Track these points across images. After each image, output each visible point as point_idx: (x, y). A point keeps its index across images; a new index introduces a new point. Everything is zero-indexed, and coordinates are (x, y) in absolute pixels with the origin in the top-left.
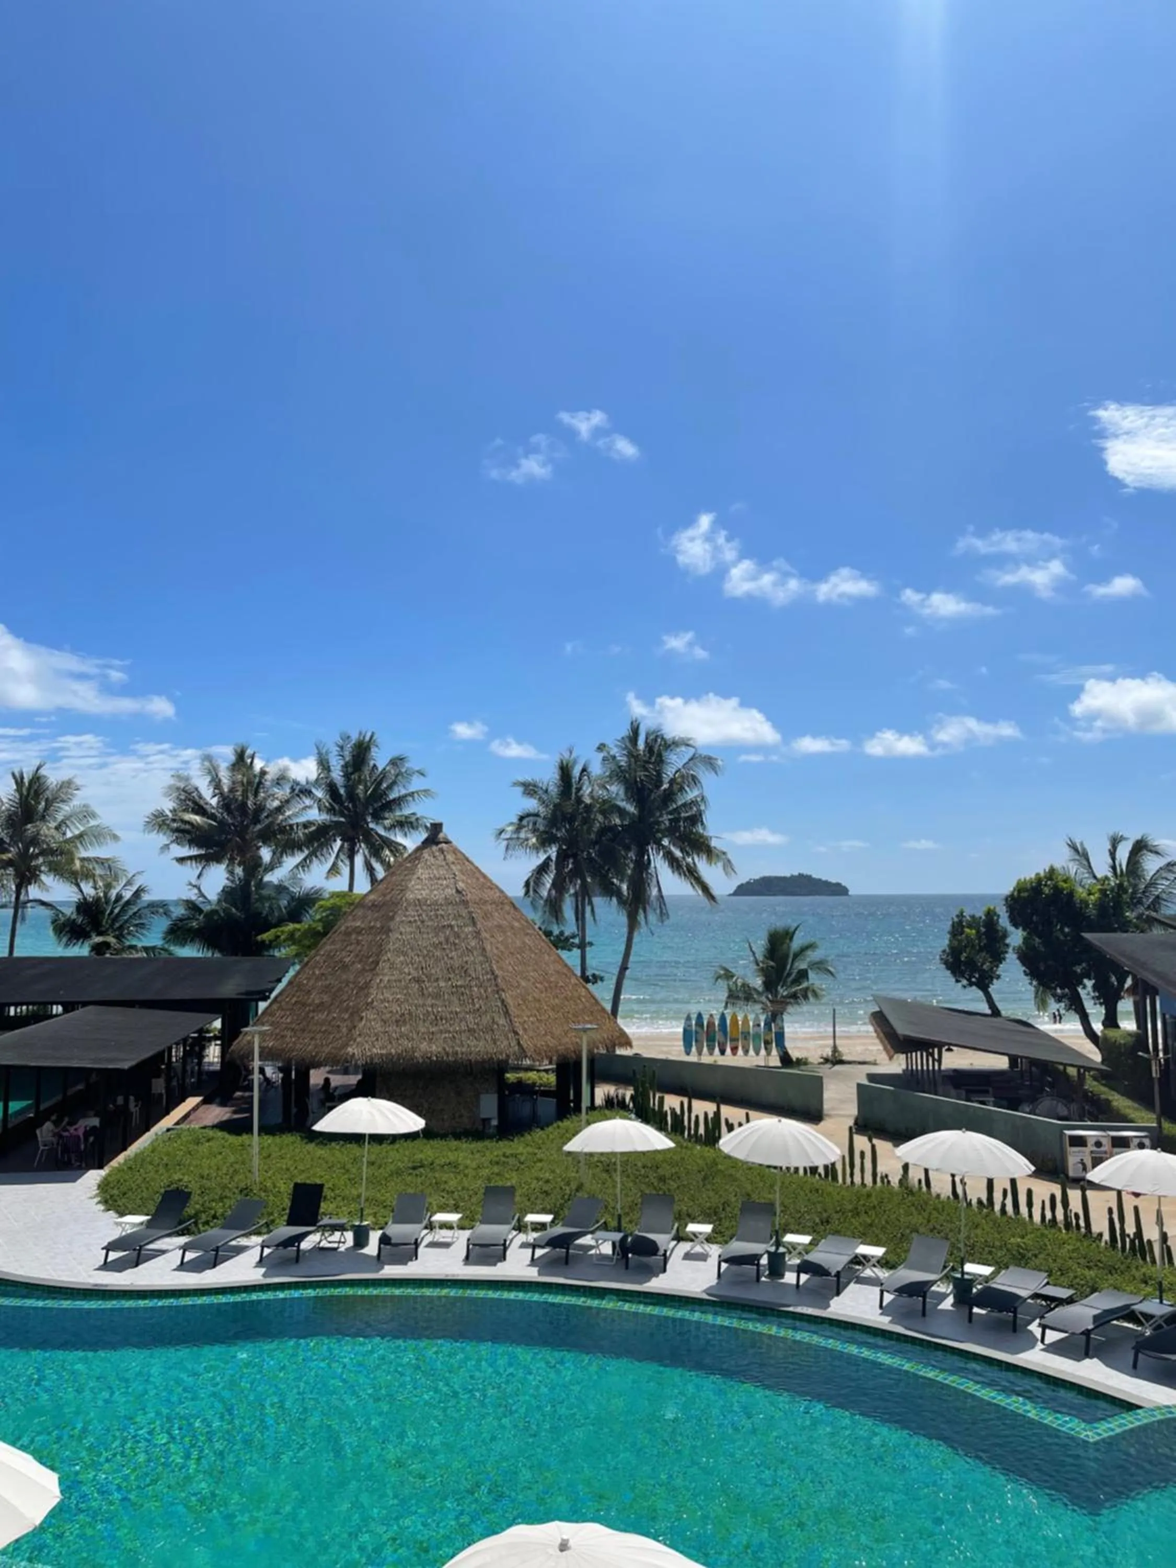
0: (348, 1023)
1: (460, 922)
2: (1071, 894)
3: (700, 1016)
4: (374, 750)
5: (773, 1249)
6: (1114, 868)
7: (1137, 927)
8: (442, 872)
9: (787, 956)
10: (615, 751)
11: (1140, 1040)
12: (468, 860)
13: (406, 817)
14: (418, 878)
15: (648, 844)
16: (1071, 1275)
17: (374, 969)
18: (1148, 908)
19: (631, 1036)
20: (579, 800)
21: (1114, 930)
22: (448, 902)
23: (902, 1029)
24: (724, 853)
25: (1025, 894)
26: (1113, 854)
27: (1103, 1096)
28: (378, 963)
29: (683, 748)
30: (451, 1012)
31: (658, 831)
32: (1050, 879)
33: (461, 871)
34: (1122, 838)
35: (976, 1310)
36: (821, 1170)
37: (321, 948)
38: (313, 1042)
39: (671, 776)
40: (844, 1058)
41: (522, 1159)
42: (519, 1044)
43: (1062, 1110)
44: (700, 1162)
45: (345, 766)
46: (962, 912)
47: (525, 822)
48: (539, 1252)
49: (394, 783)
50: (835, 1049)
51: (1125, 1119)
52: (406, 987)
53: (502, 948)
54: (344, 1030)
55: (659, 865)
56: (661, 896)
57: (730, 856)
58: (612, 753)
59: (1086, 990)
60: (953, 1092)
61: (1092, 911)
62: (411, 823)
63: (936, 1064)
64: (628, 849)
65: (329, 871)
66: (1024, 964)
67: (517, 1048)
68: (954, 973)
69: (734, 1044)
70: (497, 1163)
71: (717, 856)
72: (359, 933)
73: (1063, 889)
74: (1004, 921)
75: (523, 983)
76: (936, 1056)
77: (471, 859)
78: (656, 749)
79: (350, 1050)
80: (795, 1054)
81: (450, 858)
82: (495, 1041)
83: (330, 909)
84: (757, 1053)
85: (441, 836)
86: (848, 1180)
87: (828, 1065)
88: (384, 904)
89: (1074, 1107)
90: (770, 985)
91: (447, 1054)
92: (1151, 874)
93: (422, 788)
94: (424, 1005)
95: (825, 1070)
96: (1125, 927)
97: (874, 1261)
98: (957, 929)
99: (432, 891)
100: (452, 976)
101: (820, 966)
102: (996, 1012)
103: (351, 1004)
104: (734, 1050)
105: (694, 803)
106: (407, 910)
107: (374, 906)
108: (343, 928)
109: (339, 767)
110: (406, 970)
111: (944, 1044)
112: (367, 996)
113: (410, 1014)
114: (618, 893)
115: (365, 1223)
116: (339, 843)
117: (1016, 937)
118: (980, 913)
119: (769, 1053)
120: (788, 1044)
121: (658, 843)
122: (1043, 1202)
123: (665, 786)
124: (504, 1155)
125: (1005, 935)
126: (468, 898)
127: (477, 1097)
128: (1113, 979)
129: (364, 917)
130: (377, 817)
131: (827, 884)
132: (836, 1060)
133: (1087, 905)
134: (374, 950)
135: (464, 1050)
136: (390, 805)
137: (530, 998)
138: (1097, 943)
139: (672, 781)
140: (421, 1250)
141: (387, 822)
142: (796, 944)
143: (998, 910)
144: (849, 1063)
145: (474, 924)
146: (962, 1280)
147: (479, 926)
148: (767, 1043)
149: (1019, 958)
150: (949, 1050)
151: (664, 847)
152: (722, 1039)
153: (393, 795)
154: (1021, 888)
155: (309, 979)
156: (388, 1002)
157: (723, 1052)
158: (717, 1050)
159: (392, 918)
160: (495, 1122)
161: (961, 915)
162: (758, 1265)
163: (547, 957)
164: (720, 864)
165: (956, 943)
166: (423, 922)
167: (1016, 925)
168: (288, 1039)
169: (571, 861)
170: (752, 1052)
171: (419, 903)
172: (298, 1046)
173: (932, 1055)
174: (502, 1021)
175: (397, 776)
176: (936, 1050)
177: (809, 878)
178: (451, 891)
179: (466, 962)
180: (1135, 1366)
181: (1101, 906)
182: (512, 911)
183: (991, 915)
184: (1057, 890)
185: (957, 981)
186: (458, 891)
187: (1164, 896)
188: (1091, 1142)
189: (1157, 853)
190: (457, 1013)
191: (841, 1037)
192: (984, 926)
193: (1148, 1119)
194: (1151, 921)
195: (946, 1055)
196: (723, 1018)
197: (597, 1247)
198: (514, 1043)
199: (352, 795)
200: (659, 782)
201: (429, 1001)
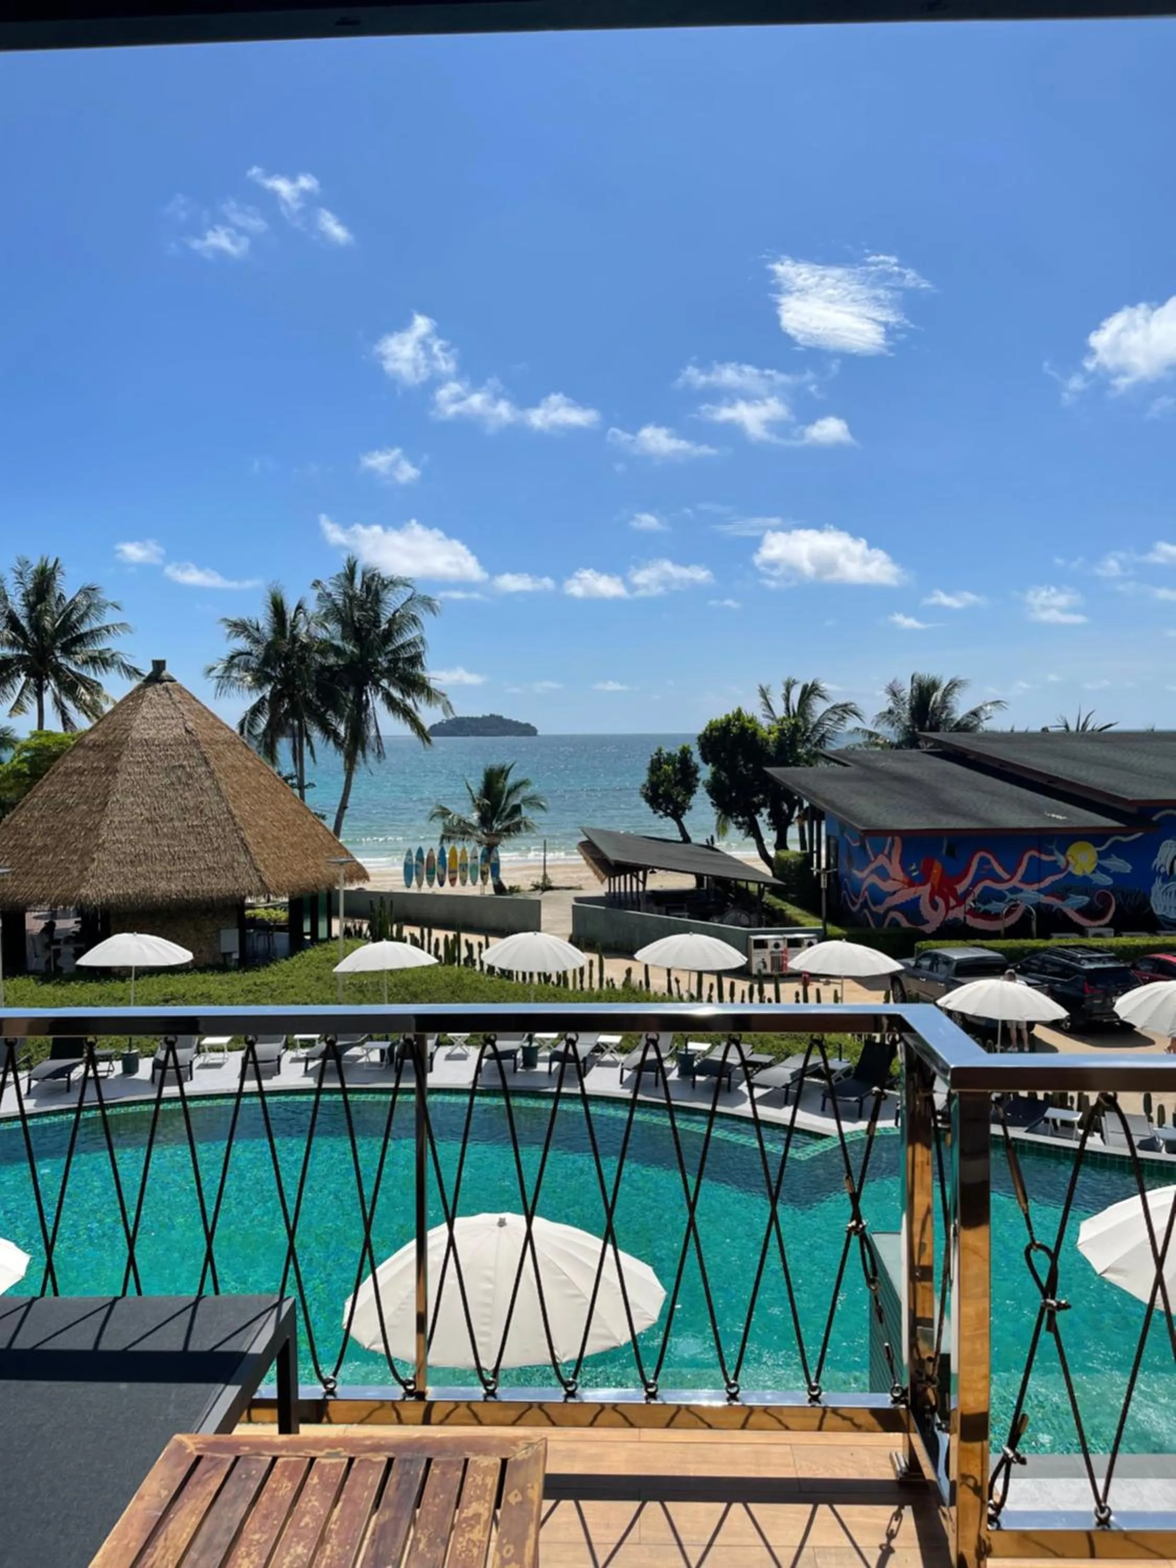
0: (79, 865)
1: (193, 762)
2: (755, 733)
3: (420, 851)
4: (59, 577)
5: (527, 1044)
6: (788, 709)
7: (807, 762)
8: (171, 712)
9: (502, 792)
10: (330, 589)
11: (807, 860)
12: (194, 698)
13: (100, 652)
14: (143, 717)
15: (367, 684)
16: (770, 1045)
17: (103, 810)
18: (815, 745)
19: (368, 870)
20: (294, 638)
21: (789, 765)
22: (178, 742)
23: (613, 855)
24: (444, 695)
25: (715, 734)
26: (787, 699)
27: (777, 907)
28: (106, 804)
29: (401, 588)
30: (189, 852)
31: (377, 671)
32: (738, 720)
33: (189, 710)
34: (795, 682)
35: (698, 1078)
36: (554, 979)
37: (38, 790)
38: (39, 885)
39: (390, 616)
40: (553, 884)
41: (274, 986)
42: (261, 880)
43: (744, 919)
44: (447, 978)
45: (26, 595)
46: (660, 750)
47: (236, 661)
48: (311, 1065)
49: (86, 614)
50: (545, 876)
51: (797, 924)
52: (140, 829)
53: (238, 788)
54: (76, 873)
55: (377, 704)
56: (378, 737)
57: (449, 698)
58: (328, 590)
59: (763, 819)
60: (655, 908)
61: (772, 749)
62: (106, 659)
63: (641, 885)
64: (347, 689)
65: (12, 709)
66: (712, 796)
67: (259, 884)
68: (652, 806)
69: (452, 875)
70: (250, 991)
71: (436, 697)
72: (81, 774)
73: (748, 729)
74: (696, 758)
75: (262, 822)
76: (641, 878)
77: (197, 697)
78: (373, 588)
79: (82, 891)
80: (507, 884)
81: (177, 697)
82: (236, 879)
83: (35, 749)
84: (474, 883)
85: (164, 674)
86: (578, 986)
87: (539, 892)
88: (107, 744)
89: (754, 917)
90: (485, 821)
91: (188, 892)
92: (819, 715)
93: (119, 622)
94: (159, 845)
95: (536, 896)
96: (797, 761)
97: (611, 1047)
98: (656, 766)
99: (158, 731)
100: (187, 816)
101: (533, 802)
102: (687, 839)
103: (80, 846)
104: (453, 881)
105: (412, 644)
106: (133, 750)
107: (95, 746)
108: (61, 769)
109: (19, 596)
110: (138, 811)
111: (649, 867)
112: (98, 836)
113: (145, 854)
114: (336, 735)
115: (134, 1051)
116: (23, 678)
117: (705, 772)
118: (676, 751)
119: (485, 882)
120: (502, 875)
121: (376, 684)
122: (743, 992)
123: (384, 626)
124: (255, 984)
125: (696, 770)
126: (200, 737)
127: (218, 932)
128: (785, 807)
129: (85, 758)
130: (67, 650)
131: (517, 725)
132: (546, 887)
133: (768, 743)
134: (100, 791)
135: (205, 888)
136: (80, 639)
137: (270, 836)
138: (776, 776)
139: (391, 622)
140: (195, 1072)
141: (79, 658)
142: (511, 781)
143: (692, 749)
144: (557, 888)
145: (207, 764)
146: (686, 1056)
147: (212, 765)
148: (484, 874)
149: (708, 791)
150: (653, 872)
151: (383, 688)
152: (441, 872)
153: (84, 629)
154: (712, 728)
155: (27, 822)
156: (121, 843)
157: (442, 884)
158: (436, 882)
159: (118, 758)
160: (236, 956)
161: (659, 753)
162: (515, 1059)
163: (282, 796)
164: (439, 706)
165: (655, 778)
166: (152, 762)
167: (706, 761)
168: (9, 884)
169: (287, 700)
170: (469, 882)
171: (146, 743)
172: (22, 890)
173: (637, 877)
174: (242, 859)
175: (89, 607)
176: (641, 873)
177: (500, 718)
178: (180, 731)
179: (202, 802)
180: (823, 1109)
181: (780, 743)
182: (244, 750)
183: (685, 752)
184: (743, 729)
185: (655, 812)
186: (187, 731)
187: (829, 735)
188: (771, 944)
189: (823, 697)
190: (195, 852)
191: (551, 867)
192: (680, 762)
193: (815, 923)
194: (816, 756)
195: (649, 876)
196: (442, 852)
197: (367, 1055)
198: (255, 879)
199: (37, 626)
200: (376, 622)
201: (165, 842)
